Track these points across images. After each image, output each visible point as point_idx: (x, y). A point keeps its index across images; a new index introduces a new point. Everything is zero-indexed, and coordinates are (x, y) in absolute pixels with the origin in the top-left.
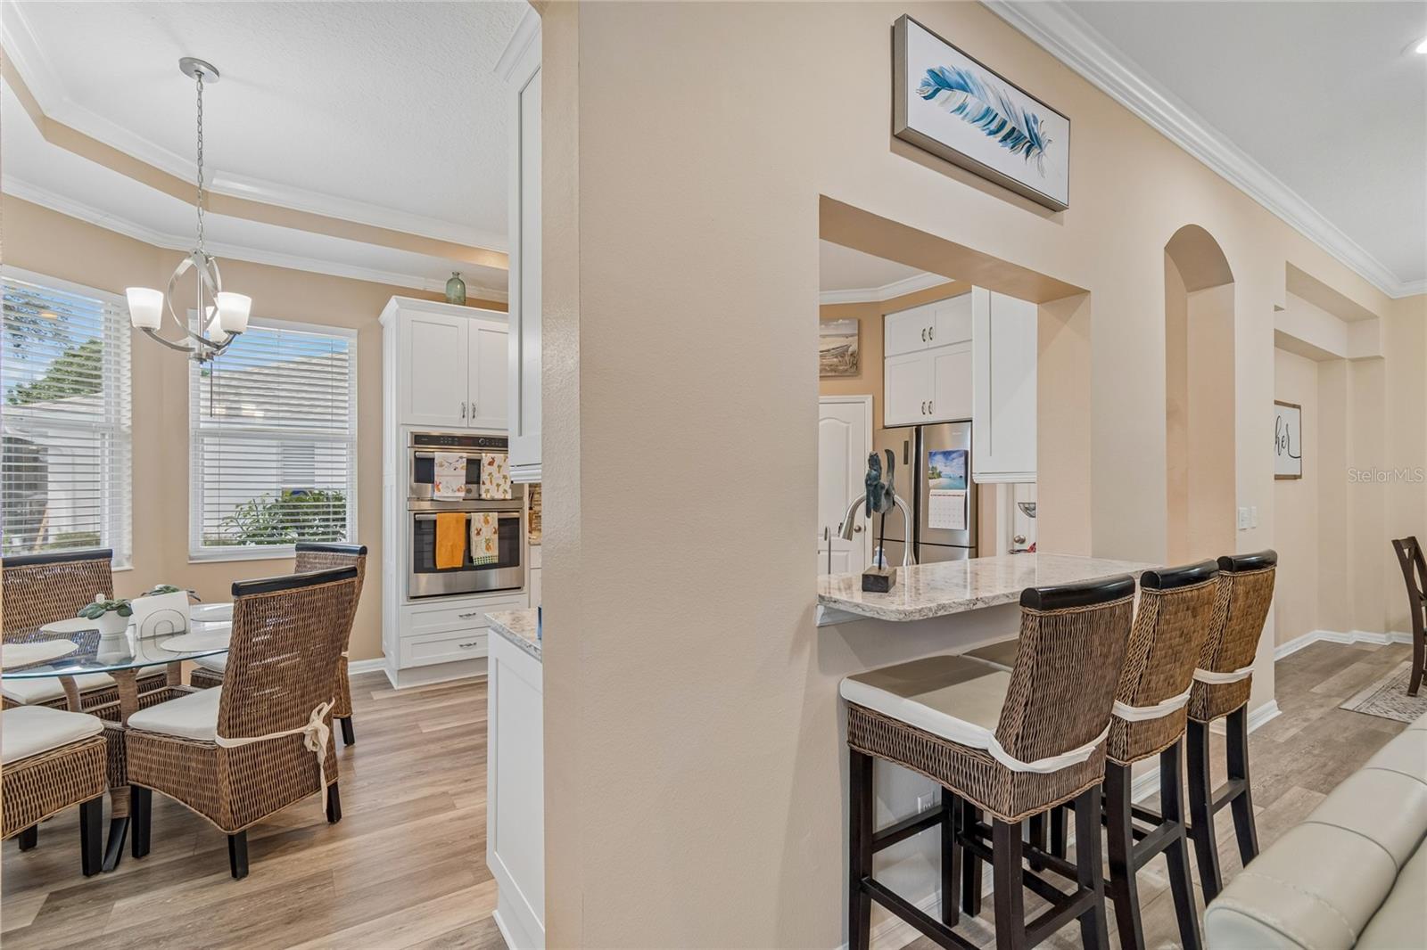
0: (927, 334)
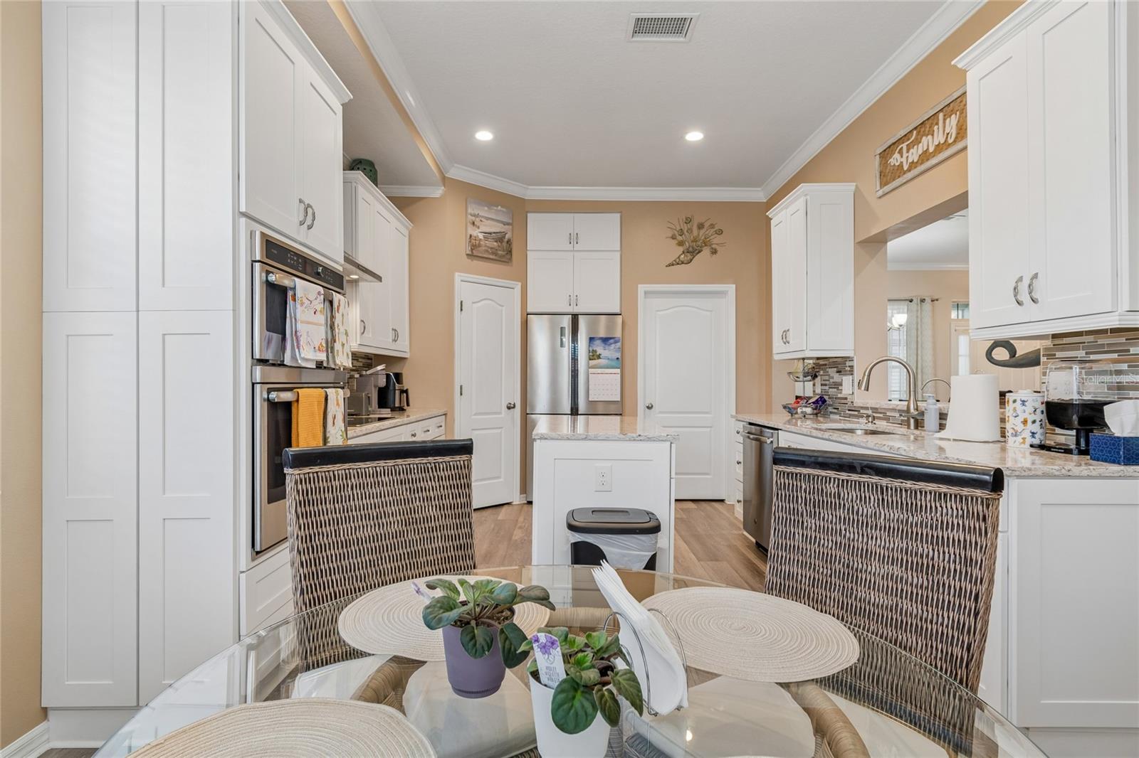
0: (574, 239)
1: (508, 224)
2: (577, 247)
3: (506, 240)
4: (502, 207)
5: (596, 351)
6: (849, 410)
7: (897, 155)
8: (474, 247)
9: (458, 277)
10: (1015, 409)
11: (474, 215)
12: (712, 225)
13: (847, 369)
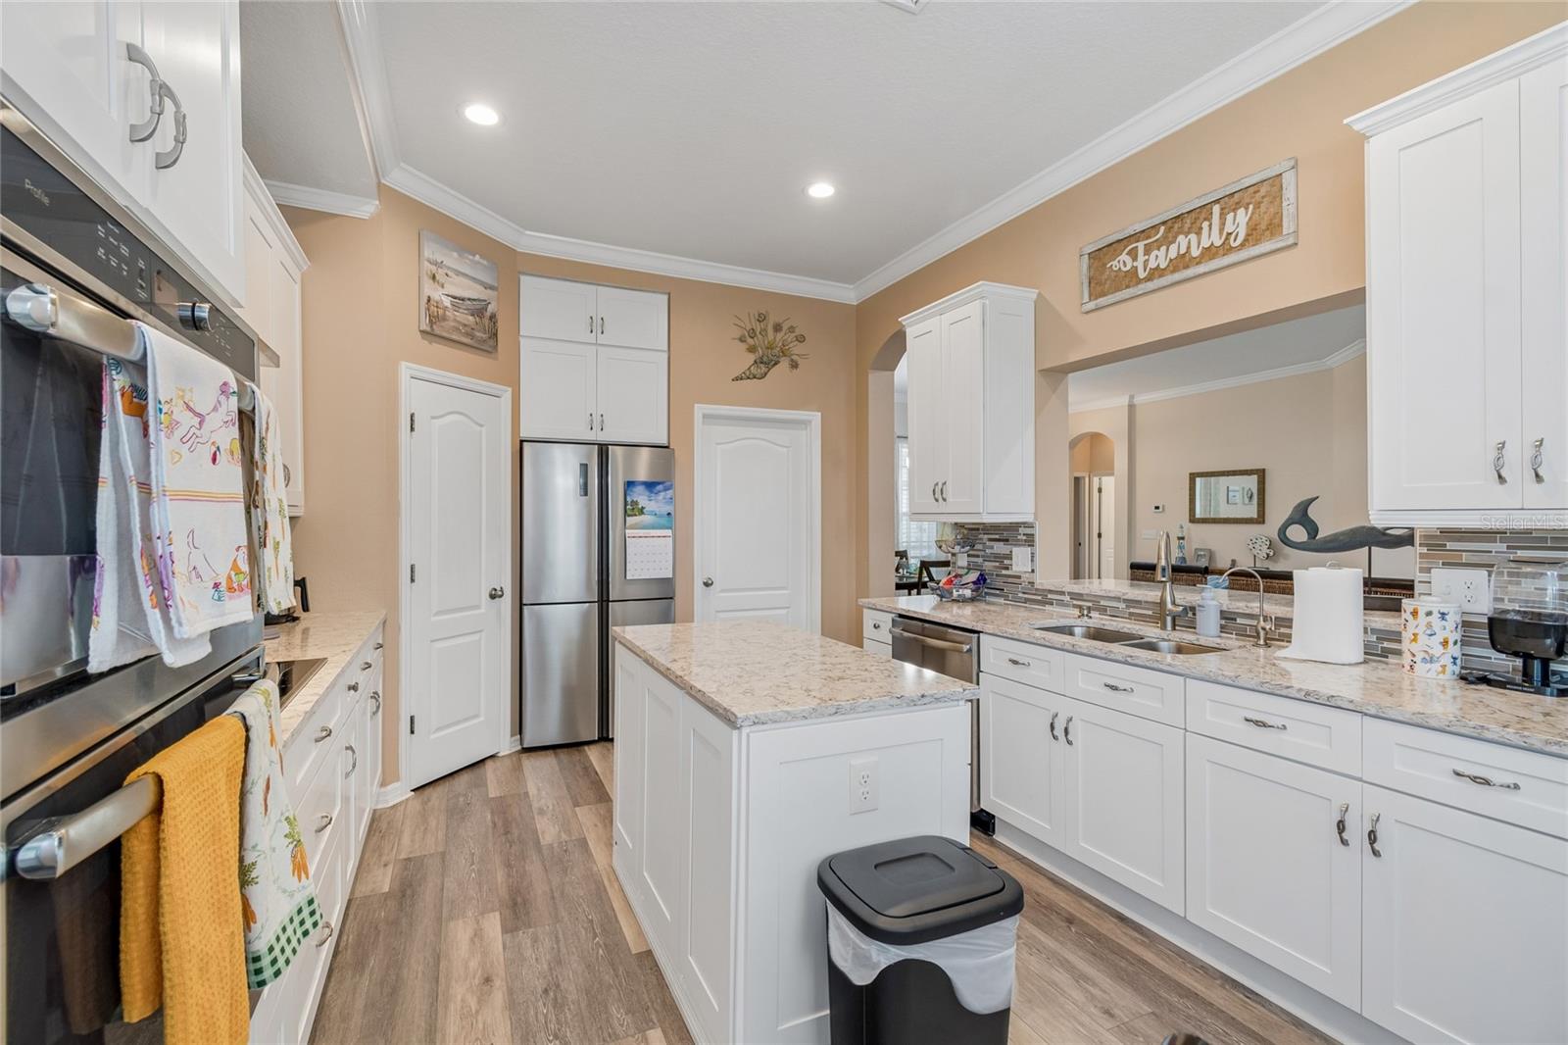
0: (597, 325)
1: (492, 288)
2: (602, 339)
3: (488, 314)
4: (481, 256)
5: (636, 503)
6: (1024, 593)
7: (1124, 257)
8: (434, 319)
9: (406, 369)
10: (1429, 625)
11: (435, 263)
12: (792, 327)
13: (1019, 537)
